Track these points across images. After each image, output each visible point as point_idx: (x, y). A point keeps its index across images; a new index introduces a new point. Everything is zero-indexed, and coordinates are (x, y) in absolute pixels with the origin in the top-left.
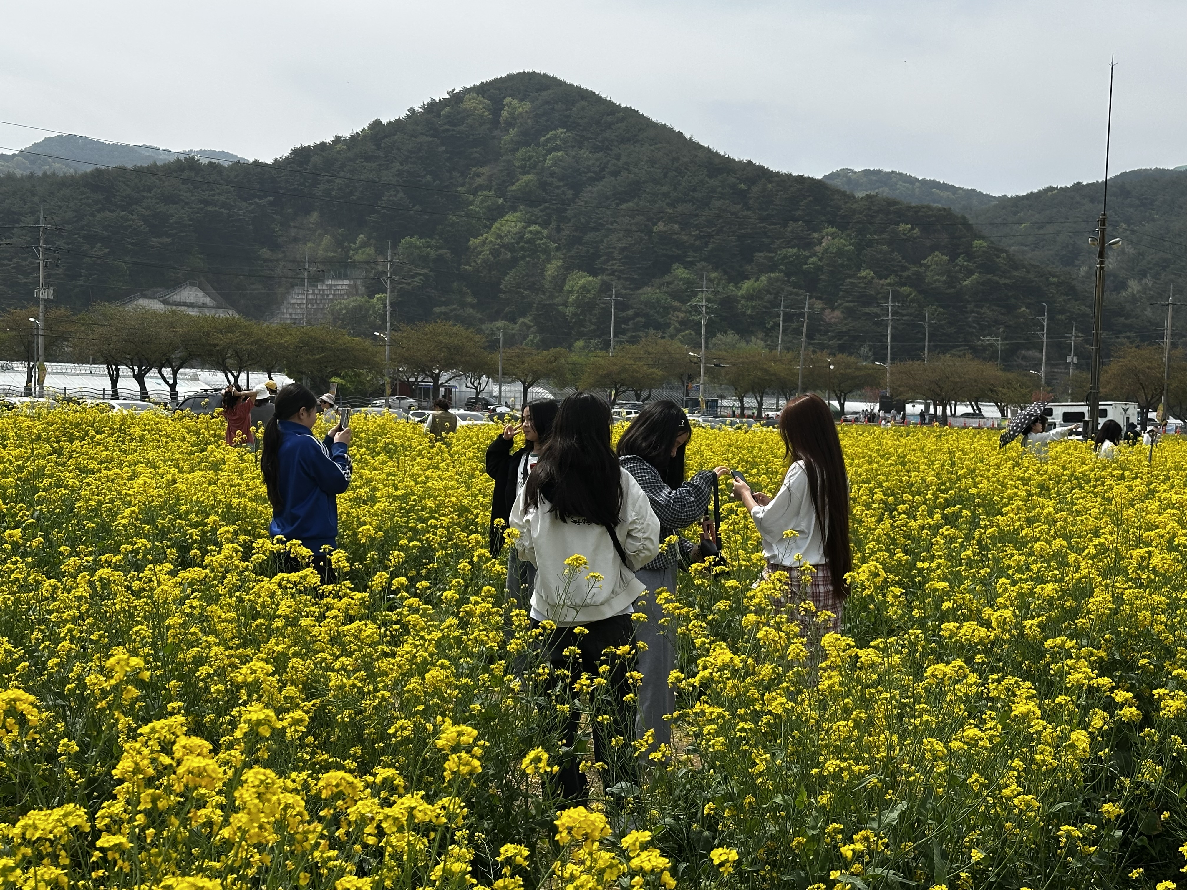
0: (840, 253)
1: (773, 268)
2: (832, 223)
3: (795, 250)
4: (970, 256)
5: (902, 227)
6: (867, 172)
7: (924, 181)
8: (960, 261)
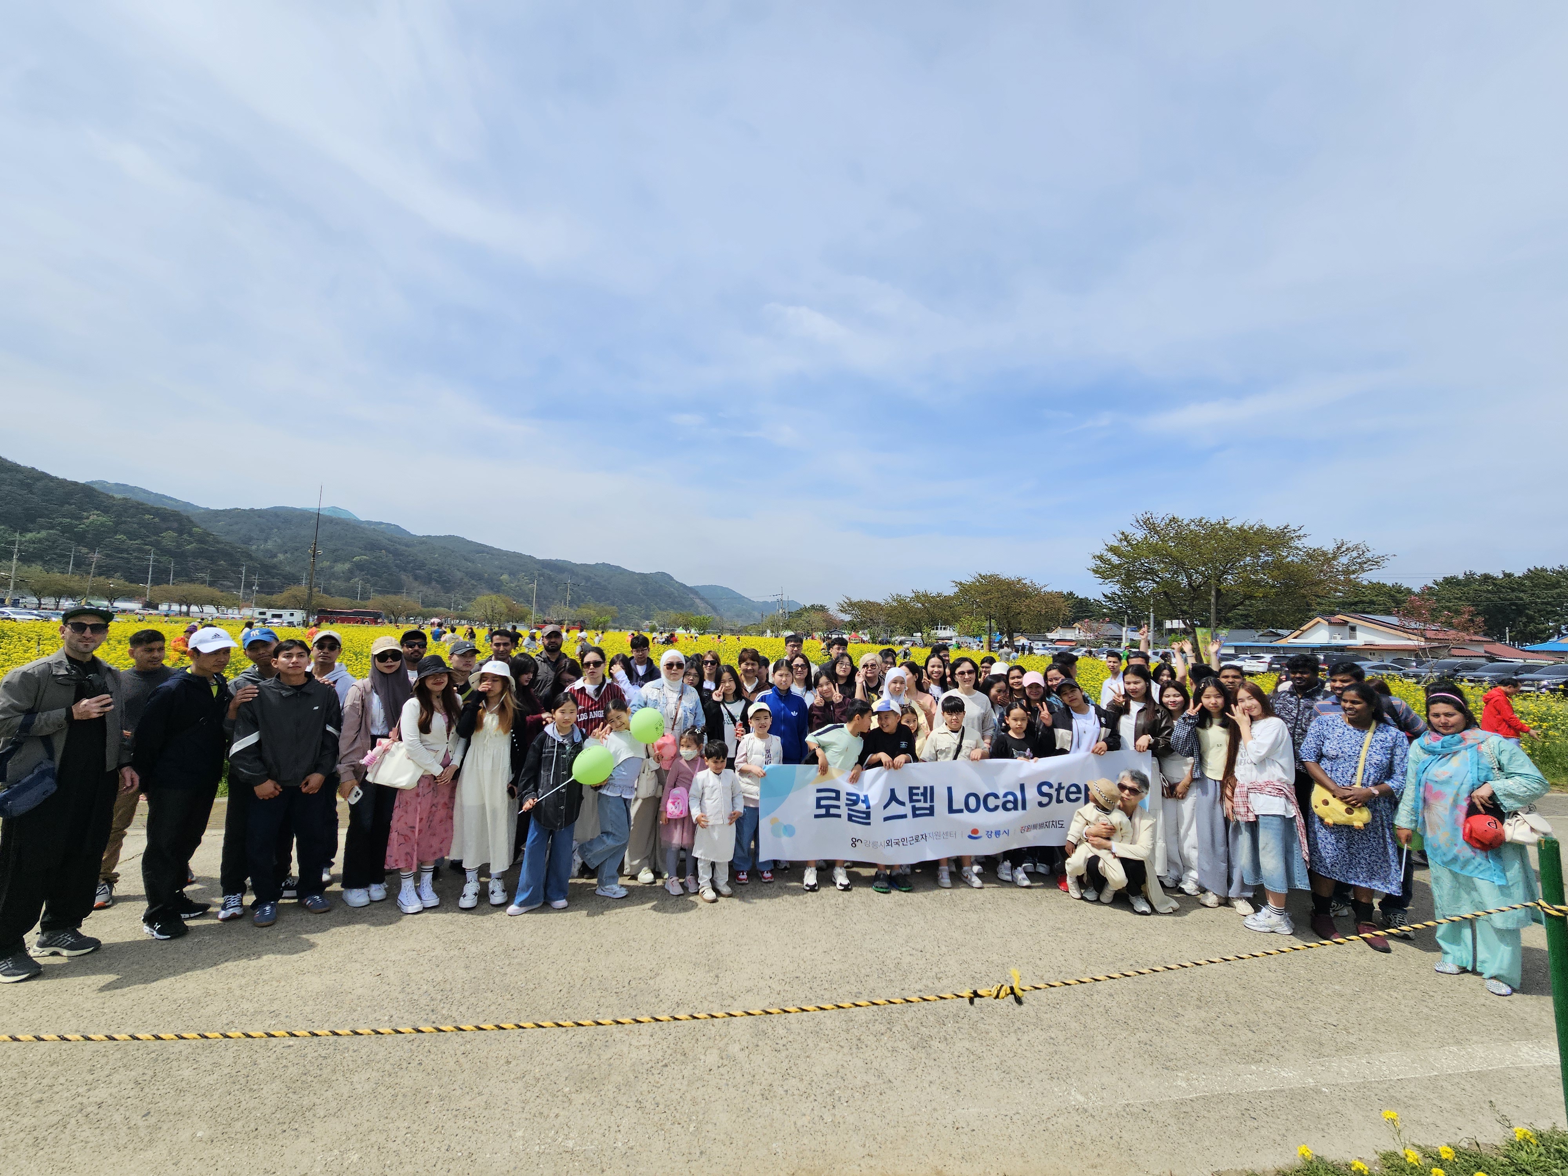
0: (103, 525)
1: (52, 527)
2: (97, 509)
3: (68, 520)
4: (190, 534)
5: (147, 516)
6: (117, 484)
7: (156, 494)
8: (185, 536)
